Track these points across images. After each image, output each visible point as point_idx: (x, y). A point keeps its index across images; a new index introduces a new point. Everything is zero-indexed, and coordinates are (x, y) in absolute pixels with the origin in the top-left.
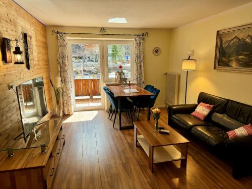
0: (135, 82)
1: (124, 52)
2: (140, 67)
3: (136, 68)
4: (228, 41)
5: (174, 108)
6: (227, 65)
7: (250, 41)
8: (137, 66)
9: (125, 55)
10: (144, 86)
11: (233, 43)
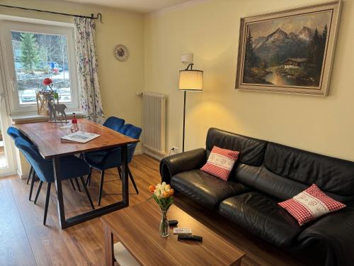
0: (82, 112)
1: (46, 55)
2: (92, 81)
3: (84, 84)
4: (264, 38)
5: (172, 161)
6: (261, 80)
7: (308, 39)
8: (85, 80)
9: (49, 60)
10: (103, 121)
11: (273, 42)
